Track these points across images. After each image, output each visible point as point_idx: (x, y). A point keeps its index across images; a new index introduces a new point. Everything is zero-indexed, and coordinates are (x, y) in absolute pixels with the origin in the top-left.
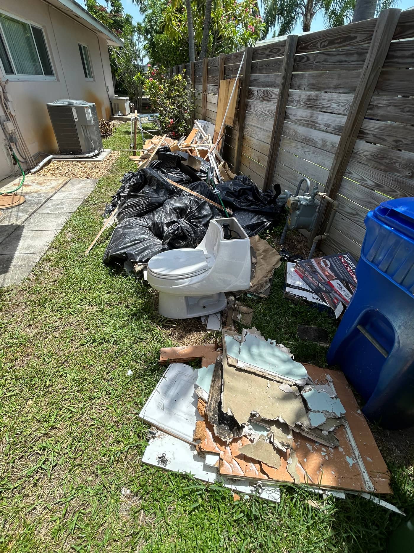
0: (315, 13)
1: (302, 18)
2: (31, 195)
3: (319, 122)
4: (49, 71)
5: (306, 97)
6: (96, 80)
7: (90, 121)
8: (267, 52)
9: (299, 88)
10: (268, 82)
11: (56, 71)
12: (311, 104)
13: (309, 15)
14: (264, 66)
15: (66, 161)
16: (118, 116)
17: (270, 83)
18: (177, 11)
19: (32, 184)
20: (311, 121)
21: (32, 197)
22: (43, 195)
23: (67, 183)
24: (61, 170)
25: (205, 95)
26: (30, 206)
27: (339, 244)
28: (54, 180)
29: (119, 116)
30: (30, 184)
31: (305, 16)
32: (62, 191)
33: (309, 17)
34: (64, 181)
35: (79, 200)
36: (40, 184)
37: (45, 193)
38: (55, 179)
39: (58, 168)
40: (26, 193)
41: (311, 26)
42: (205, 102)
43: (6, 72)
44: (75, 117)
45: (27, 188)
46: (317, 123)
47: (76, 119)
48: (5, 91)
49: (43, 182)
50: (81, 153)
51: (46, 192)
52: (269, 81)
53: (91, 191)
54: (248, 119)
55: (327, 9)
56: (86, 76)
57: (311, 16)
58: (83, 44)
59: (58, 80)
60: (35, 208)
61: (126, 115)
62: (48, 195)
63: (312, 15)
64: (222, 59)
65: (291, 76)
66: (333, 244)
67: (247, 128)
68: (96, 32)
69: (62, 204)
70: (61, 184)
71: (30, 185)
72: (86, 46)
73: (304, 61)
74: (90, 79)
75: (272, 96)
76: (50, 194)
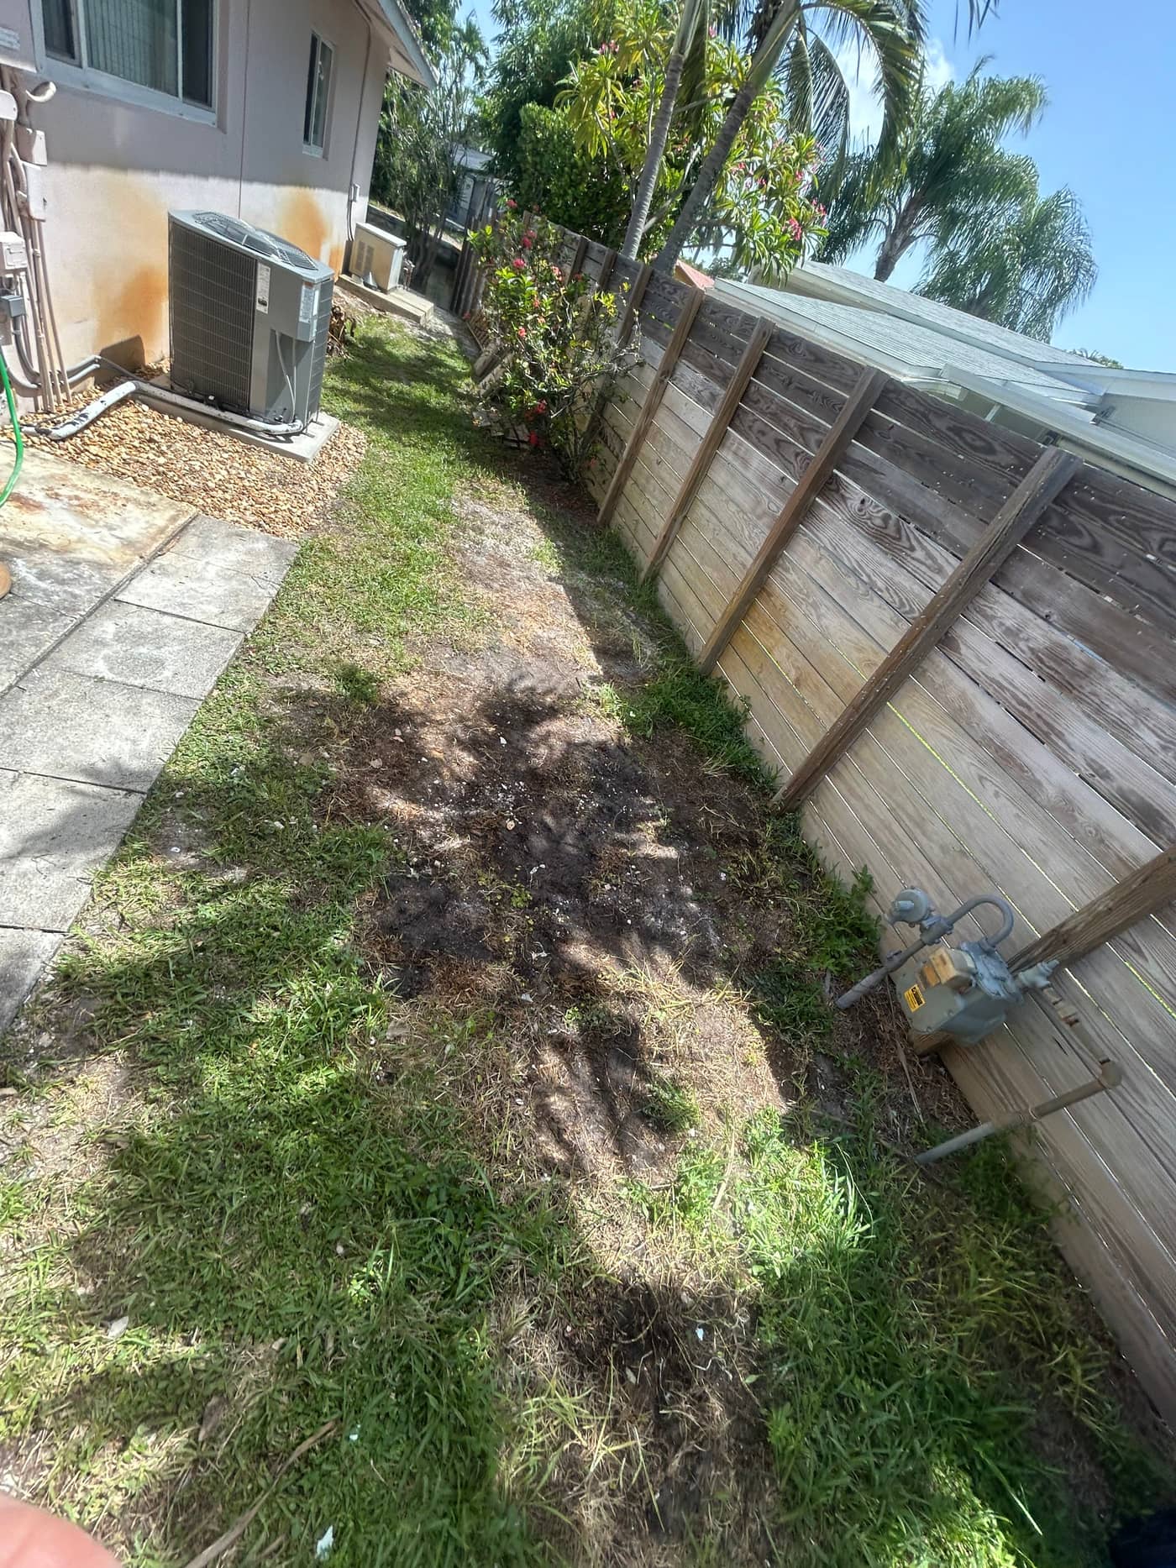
0: (915, 238)
1: (882, 237)
2: (37, 558)
3: (1068, 737)
4: (198, 89)
5: (1048, 644)
6: (330, 156)
7: (308, 327)
8: (941, 424)
9: (1028, 600)
10: (916, 506)
11: (223, 96)
12: (1057, 672)
13: (901, 237)
14: (912, 452)
15: (186, 421)
16: (362, 285)
17: (918, 511)
18: (622, 81)
19: (47, 502)
20: (1039, 716)
21: (41, 576)
22: (86, 570)
23: (184, 528)
24: (163, 453)
25: (662, 381)
26: (27, 620)
27: (1019, 1095)
28: (137, 503)
29: (366, 285)
30: (40, 497)
31: (892, 237)
32: (164, 571)
33: (898, 242)
34: (174, 519)
35: (226, 634)
36: (81, 508)
37: (99, 566)
38: (142, 498)
39: (151, 440)
40: (19, 544)
41: (897, 265)
42: (657, 401)
43: (49, 44)
44: (259, 296)
45: (27, 517)
46: (1060, 735)
47: (263, 303)
48: (26, 120)
49: (95, 504)
50: (244, 411)
51: (103, 558)
52: (920, 503)
53: (269, 601)
54: (800, 549)
55: (942, 242)
56: (306, 137)
57: (904, 241)
58: (323, 38)
59: (221, 125)
60: (48, 635)
61: (384, 291)
62: (107, 580)
63: (908, 240)
64: (764, 334)
65: (1011, 549)
66: (996, 1081)
67: (787, 570)
68: (370, 15)
69: (158, 638)
70: (162, 531)
71: (39, 506)
72: (329, 45)
73: (1075, 540)
74: (314, 152)
75: (912, 549)
76: (117, 577)
